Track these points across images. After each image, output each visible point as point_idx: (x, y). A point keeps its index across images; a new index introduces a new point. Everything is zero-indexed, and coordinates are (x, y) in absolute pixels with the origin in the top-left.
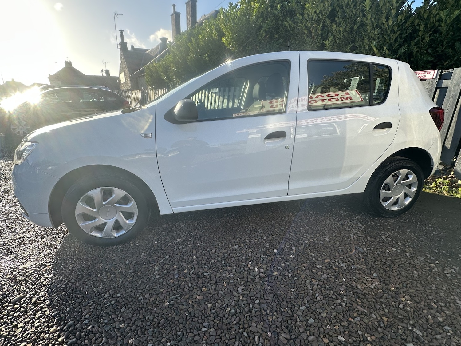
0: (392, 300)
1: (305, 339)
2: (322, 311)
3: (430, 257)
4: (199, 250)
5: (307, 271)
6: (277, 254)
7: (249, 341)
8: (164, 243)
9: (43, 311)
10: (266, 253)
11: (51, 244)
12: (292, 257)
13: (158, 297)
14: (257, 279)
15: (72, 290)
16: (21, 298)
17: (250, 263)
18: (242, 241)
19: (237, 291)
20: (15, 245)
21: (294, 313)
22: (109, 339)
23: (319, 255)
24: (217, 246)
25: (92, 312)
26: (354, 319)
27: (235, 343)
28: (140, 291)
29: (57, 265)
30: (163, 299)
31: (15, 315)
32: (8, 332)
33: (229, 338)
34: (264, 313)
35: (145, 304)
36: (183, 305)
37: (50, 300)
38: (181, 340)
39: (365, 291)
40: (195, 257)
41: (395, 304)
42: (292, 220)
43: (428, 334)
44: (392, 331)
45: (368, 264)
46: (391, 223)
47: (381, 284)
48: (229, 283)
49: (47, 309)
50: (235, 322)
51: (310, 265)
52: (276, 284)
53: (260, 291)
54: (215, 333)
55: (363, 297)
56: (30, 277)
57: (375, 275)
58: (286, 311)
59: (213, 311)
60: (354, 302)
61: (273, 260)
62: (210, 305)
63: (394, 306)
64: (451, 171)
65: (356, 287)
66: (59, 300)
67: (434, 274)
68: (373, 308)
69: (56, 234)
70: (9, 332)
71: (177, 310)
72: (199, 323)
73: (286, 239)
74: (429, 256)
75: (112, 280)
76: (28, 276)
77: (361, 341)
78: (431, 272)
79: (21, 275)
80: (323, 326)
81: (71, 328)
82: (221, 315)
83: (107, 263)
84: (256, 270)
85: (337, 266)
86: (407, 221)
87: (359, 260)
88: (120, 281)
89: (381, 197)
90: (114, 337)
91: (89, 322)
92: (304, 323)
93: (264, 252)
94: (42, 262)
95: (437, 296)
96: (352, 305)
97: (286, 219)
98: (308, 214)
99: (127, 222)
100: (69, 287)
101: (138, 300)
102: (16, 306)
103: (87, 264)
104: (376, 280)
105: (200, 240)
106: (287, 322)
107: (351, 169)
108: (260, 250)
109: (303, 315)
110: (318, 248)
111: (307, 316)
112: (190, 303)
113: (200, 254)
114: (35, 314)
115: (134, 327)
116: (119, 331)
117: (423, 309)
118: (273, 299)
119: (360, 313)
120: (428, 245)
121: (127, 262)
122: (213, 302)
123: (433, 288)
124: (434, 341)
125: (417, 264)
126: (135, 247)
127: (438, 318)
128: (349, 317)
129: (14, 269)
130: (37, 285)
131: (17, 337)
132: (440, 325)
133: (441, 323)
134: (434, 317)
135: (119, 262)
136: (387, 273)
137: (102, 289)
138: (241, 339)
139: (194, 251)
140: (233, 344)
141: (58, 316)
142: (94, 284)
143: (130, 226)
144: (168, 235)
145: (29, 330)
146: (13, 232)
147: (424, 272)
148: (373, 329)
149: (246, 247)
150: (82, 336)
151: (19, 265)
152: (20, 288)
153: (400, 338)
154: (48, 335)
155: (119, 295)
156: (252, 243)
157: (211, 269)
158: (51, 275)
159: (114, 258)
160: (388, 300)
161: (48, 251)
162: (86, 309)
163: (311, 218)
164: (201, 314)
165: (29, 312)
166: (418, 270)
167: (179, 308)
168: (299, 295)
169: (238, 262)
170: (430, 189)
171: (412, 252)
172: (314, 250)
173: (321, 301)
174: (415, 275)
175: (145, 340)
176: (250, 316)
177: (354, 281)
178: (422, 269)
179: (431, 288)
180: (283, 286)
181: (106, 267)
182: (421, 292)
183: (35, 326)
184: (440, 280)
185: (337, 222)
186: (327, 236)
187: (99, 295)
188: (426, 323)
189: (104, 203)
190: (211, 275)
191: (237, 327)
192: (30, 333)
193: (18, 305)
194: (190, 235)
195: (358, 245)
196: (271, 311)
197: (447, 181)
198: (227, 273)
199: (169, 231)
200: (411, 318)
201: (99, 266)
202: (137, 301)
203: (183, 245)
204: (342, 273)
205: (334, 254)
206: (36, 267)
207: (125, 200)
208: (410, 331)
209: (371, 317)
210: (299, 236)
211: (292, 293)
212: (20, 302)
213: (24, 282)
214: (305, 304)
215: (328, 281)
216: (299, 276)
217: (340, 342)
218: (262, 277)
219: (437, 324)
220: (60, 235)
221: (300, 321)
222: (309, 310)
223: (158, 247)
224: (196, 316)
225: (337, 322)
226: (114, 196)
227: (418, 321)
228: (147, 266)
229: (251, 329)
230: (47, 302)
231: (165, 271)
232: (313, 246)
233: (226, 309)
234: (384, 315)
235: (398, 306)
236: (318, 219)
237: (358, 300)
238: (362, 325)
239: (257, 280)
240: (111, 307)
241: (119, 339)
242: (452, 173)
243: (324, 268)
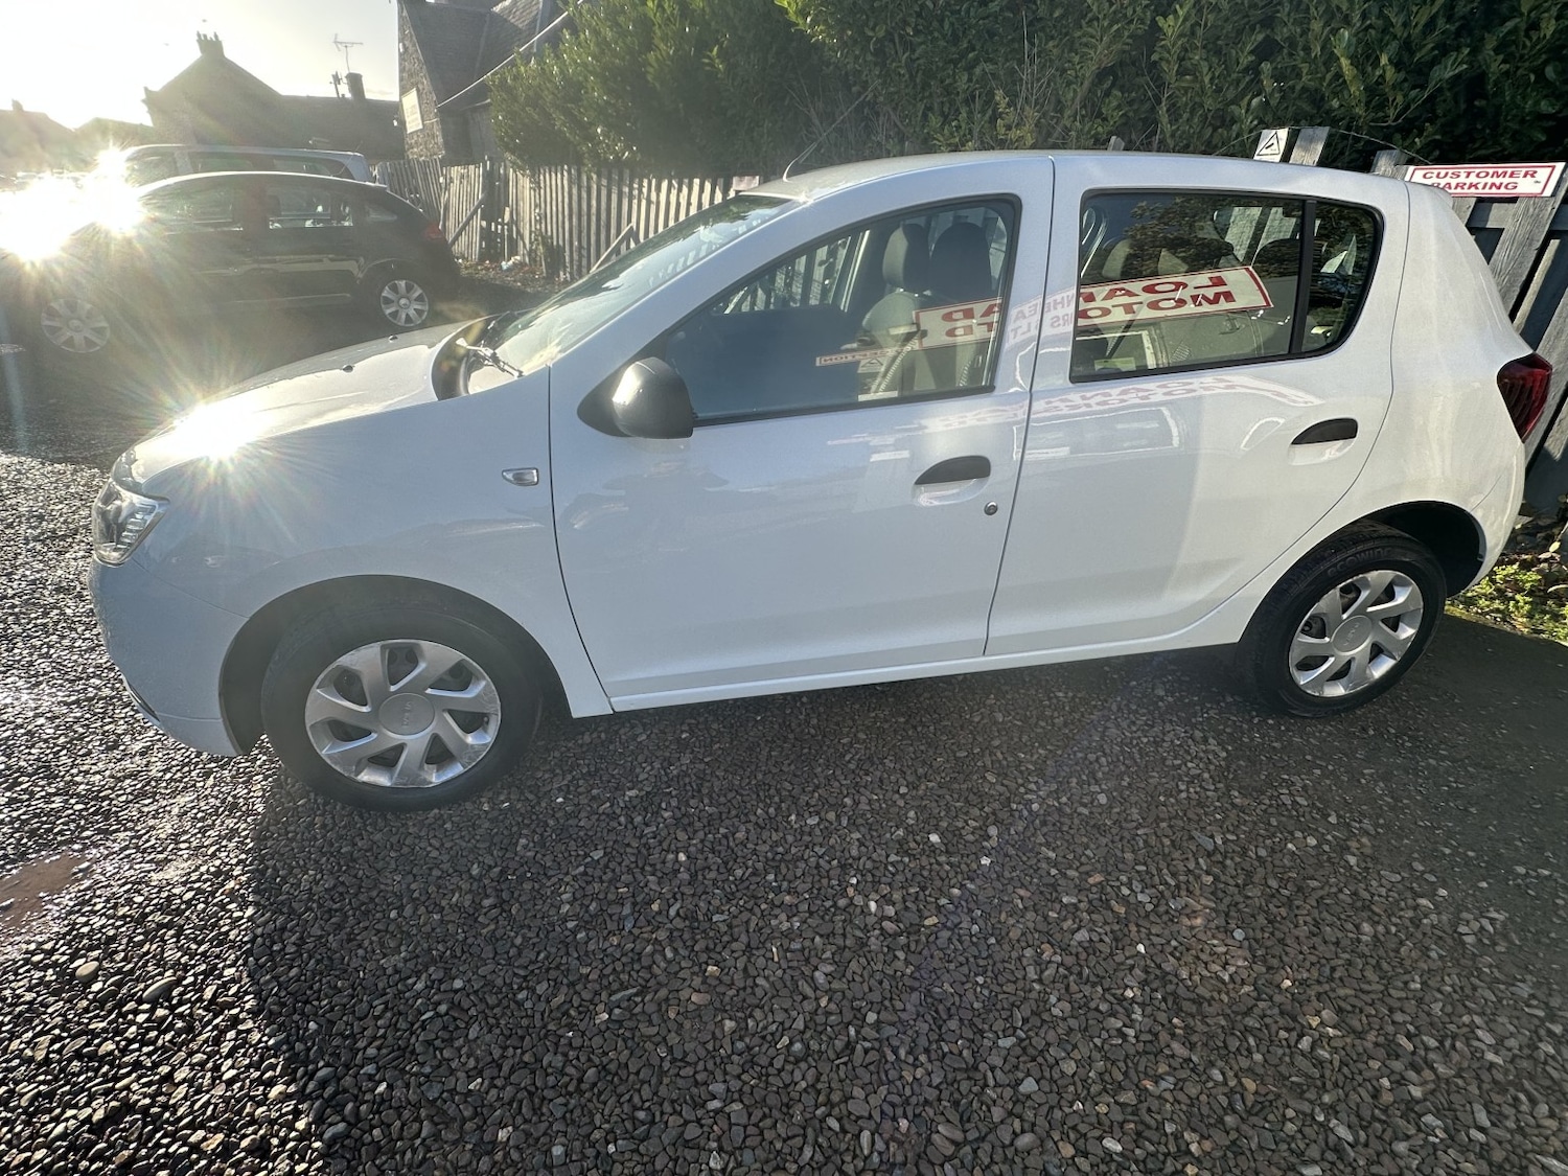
0: (1282, 1022)
1: (1007, 1142)
2: (1063, 1054)
3: (1423, 873)
4: (695, 832)
5: (1030, 915)
6: (938, 852)
7: (843, 1147)
8: (586, 801)
9: (239, 1032)
10: (906, 847)
11: (234, 797)
12: (985, 861)
13: (576, 992)
14: (873, 939)
15: (318, 962)
16: (170, 987)
17: (854, 881)
18: (832, 800)
19: (812, 978)
20: (124, 798)
21: (979, 1059)
22: (440, 1127)
23: (1071, 856)
24: (753, 818)
25: (384, 1036)
26: (1156, 1083)
27: (801, 1149)
28: (522, 972)
29: (263, 873)
30: (591, 1001)
31: (160, 1042)
32: (150, 1096)
33: (784, 1135)
34: (891, 1057)
35: (538, 1016)
36: (651, 1023)
37: (257, 995)
38: (646, 1137)
39: (1201, 990)
40: (682, 857)
41: (1287, 1035)
42: (996, 723)
43: (1372, 1138)
44: (1267, 1125)
45: (1221, 895)
46: (1315, 737)
47: (1255, 966)
48: (788, 950)
49: (250, 1024)
50: (803, 1084)
51: (1041, 893)
52: (932, 957)
53: (881, 983)
54: (746, 1116)
55: (1194, 1009)
56: (187, 913)
57: (1239, 934)
58: (956, 1051)
59: (740, 1045)
60: (1163, 1025)
61: (925, 873)
62: (729, 1025)
63: (1284, 1043)
64: (1550, 539)
65: (1176, 976)
66: (283, 994)
67: (1424, 934)
68: (1218, 1048)
69: (247, 761)
70: (153, 1097)
71: (633, 1038)
72: (697, 1084)
73: (971, 796)
74: (1421, 868)
75: (433, 929)
76: (179, 912)
77: (1169, 1154)
78: (1418, 927)
79: (160, 908)
80: (1063, 1103)
81: (329, 1091)
82: (764, 1061)
83: (414, 871)
84: (873, 906)
85: (1124, 900)
86: (1371, 732)
87: (1198, 878)
88: (457, 933)
89: (1295, 656)
90: (454, 1119)
91: (378, 1069)
92: (1008, 1093)
93: (901, 842)
94: (218, 863)
95: (1421, 1014)
96: (1156, 1035)
97: (976, 720)
98: (1050, 699)
99: (470, 739)
100: (308, 952)
101: (516, 1002)
102: (160, 1012)
103: (353, 872)
104: (1240, 952)
105: (699, 791)
106: (956, 1086)
108: (888, 835)
109: (1007, 1067)
110: (1072, 832)
111: (1016, 1067)
112: (672, 1015)
113: (700, 846)
114: (217, 1041)
115: (509, 1091)
116: (466, 1102)
117: (1370, 1057)
118: (921, 1009)
119: (1175, 1064)
120: (1427, 826)
121: (475, 871)
122: (739, 1014)
123: (1413, 986)
124: (1386, 1159)
125: (1376, 898)
126: (496, 813)
127: (1412, 1088)
128: (1142, 1076)
129: (134, 883)
130: (211, 942)
131: (179, 1114)
132: (1412, 1110)
133: (1418, 1102)
134: (1400, 1082)
135: (451, 871)
136: (1278, 929)
137: (406, 961)
138: (820, 1140)
139: (682, 836)
140: (797, 1152)
141: (285, 1047)
142: (382, 945)
143: (477, 753)
144: (597, 771)
145: (207, 1092)
146: (110, 749)
147: (1395, 925)
148: (1209, 1116)
149: (845, 822)
150: (362, 1115)
151: (149, 872)
152: (163, 952)
153: (1285, 1146)
154: (265, 1108)
155: (458, 984)
156: (864, 806)
157: (734, 902)
158: (250, 911)
159: (435, 854)
160: (1268, 1020)
161: (230, 823)
162: (365, 1029)
163: (1056, 714)
164: (704, 1053)
165: (200, 1034)
166: (1376, 918)
167: (637, 1034)
168: (1000, 997)
169: (817, 878)
170: (1470, 602)
171: (1368, 851)
172: (1056, 839)
173: (1064, 1019)
174: (1364, 938)
175: (545, 1134)
176: (850, 1065)
177: (1172, 954)
178: (1389, 917)
179: (1406, 983)
180: (952, 966)
181: (413, 886)
182: (1374, 996)
183: (225, 1077)
184: (1441, 957)
185: (1139, 734)
186: (1104, 787)
187: (401, 980)
188: (1371, 1101)
189: (393, 688)
190: (735, 922)
191: (808, 1100)
192: (213, 1101)
193: (166, 1008)
194: (666, 774)
195: (1198, 822)
196: (909, 1053)
197: (1532, 576)
198: (783, 917)
199: (601, 757)
200: (1329, 1085)
201: (389, 881)
202: (512, 1005)
203: (646, 809)
204: (1138, 925)
205: (1119, 854)
206: (198, 880)
207: (459, 677)
208: (1321, 1124)
209: (1210, 1078)
210: (1013, 785)
211: (979, 989)
212: (169, 999)
213: (172, 932)
214: (1015, 1029)
215: (1091, 951)
216: (1003, 933)
217: (1109, 1153)
218: (891, 932)
219: (1403, 1107)
220: (258, 763)
221: (997, 1085)
222: (1024, 1049)
223: (568, 816)
224: (687, 1059)
225: (1105, 1090)
226: (422, 666)
227: (1347, 1096)
228: (537, 886)
229: (851, 1106)
230: (250, 1002)
231: (594, 904)
232: (1054, 825)
233: (777, 1039)
234: (1250, 1072)
235: (1297, 1043)
236: (1079, 720)
237: (1175, 1020)
238: (1179, 1103)
239: (874, 943)
240: (438, 1023)
241: (469, 1126)
242: (1555, 546)
243: (1082, 905)
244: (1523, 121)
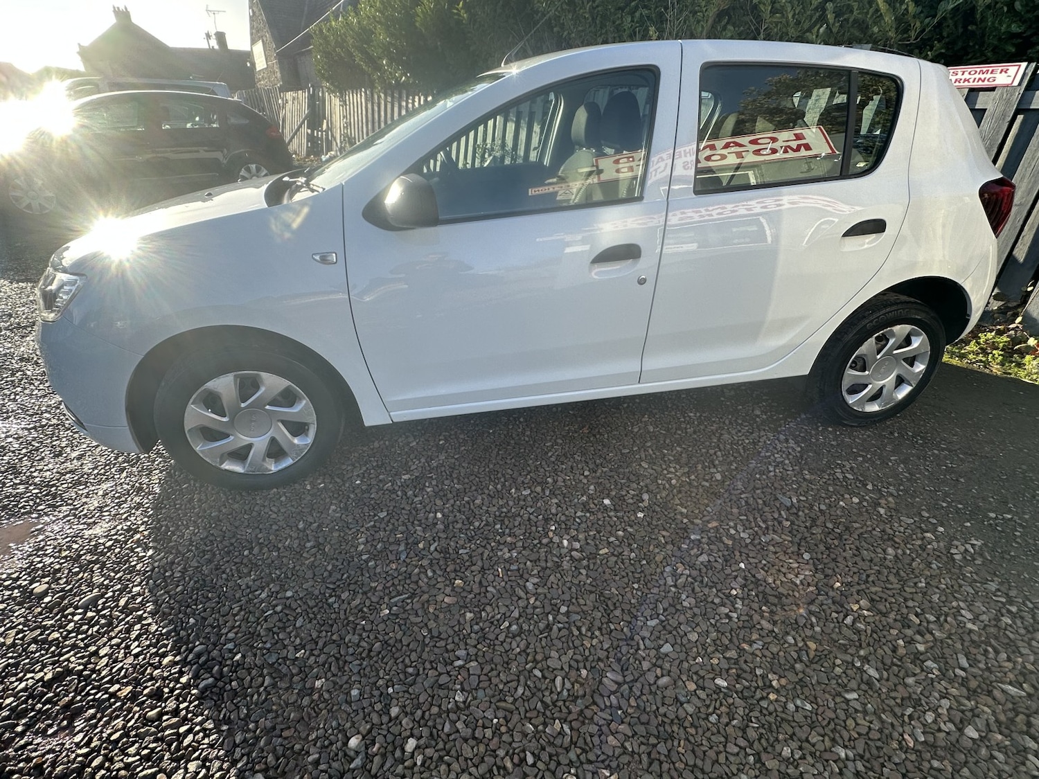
0: (833, 608)
1: (652, 682)
2: (690, 629)
3: (929, 518)
4: (448, 500)
5: (669, 547)
6: (609, 510)
7: (544, 687)
8: (375, 483)
9: (143, 625)
10: (587, 507)
11: (140, 483)
12: (640, 515)
13: (368, 598)
14: (565, 562)
15: (196, 582)
16: (96, 599)
17: (553, 528)
18: (539, 480)
19: (525, 586)
20: (66, 486)
21: (634, 633)
22: (277, 680)
23: (697, 511)
24: (486, 492)
25: (240, 626)
26: (751, 645)
27: (516, 689)
28: (331, 586)
29: (159, 529)
30: (378, 603)
31: (90, 632)
32: (82, 664)
33: (505, 681)
34: (576, 633)
35: (342, 612)
36: (417, 615)
37: (155, 602)
38: (414, 683)
39: (781, 590)
40: (439, 515)
41: (836, 615)
42: (649, 432)
43: (891, 675)
44: (823, 669)
45: (795, 533)
46: (859, 438)
47: (816, 575)
48: (508, 570)
49: (150, 620)
50: (518, 650)
51: (677, 533)
52: (604, 573)
53: (570, 589)
54: (479, 669)
55: (776, 601)
56: (108, 554)
57: (807, 556)
58: (619, 628)
59: (476, 628)
60: (755, 611)
61: (600, 523)
62: (469, 615)
63: (835, 620)
64: (1016, 315)
65: (765, 581)
66: (172, 602)
67: (928, 554)
68: (791, 624)
69: (148, 462)
70: (85, 665)
71: (405, 625)
72: (447, 651)
73: (632, 477)
74: (927, 515)
75: (273, 562)
76: (103, 554)
77: (758, 687)
78: (924, 550)
79: (89, 552)
80: (689, 658)
81: (203, 659)
82: (492, 636)
83: (261, 526)
84: (565, 543)
85: (731, 537)
86: (896, 435)
87: (780, 523)
88: (289, 564)
89: (846, 384)
90: (286, 675)
91: (235, 646)
92: (653, 653)
93: (584, 505)
94: (129, 523)
95: (925, 601)
96: (751, 617)
97: (636, 430)
98: (684, 417)
99: (296, 441)
100: (189, 576)
101: (328, 605)
102: (90, 614)
103: (219, 528)
104: (807, 567)
105: (451, 476)
106: (619, 649)
107: (784, 325)
108: (576, 500)
109: (653, 638)
110: (698, 497)
111: (659, 638)
112: (431, 610)
113: (451, 509)
114: (128, 631)
115: (322, 658)
116: (294, 664)
117: (891, 628)
118: (596, 604)
119: (764, 633)
120: (931, 490)
121: (301, 525)
122: (476, 609)
123: (920, 585)
124: (900, 688)
125: (897, 533)
126: (316, 491)
127: (918, 645)
128: (741, 641)
129: (72, 537)
130: (124, 571)
131: (102, 675)
132: (918, 659)
133: (922, 654)
134: (910, 642)
135: (285, 526)
136: (833, 553)
137: (254, 581)
138: (528, 683)
139: (439, 502)
140: (513, 690)
141: (173, 634)
142: (239, 571)
143: (301, 450)
144: (383, 464)
145: (121, 661)
146: (58, 456)
147: (910, 549)
148: (785, 665)
149: (547, 493)
150: (225, 674)
151: (83, 530)
152: (92, 577)
153: (835, 682)
154: (160, 670)
155: (289, 594)
156: (560, 483)
157: (473, 542)
158: (150, 552)
159: (274, 516)
160: (824, 607)
161: (137, 499)
162: (227, 622)
163: (688, 426)
164: (452, 633)
165: (117, 626)
166: (897, 545)
167: (408, 621)
168: (649, 596)
169: (529, 526)
170: (962, 356)
171: (892, 506)
172: (687, 501)
173: (691, 609)
174: (889, 557)
175: (346, 683)
176: (549, 638)
177: (762, 569)
178: (905, 545)
179: (915, 584)
180: (617, 578)
181: (259, 536)
182: (894, 591)
183: (133, 653)
184: (939, 568)
185: (743, 437)
186: (719, 469)
187: (251, 592)
188: (891, 653)
189: (243, 405)
190: (473, 554)
191: (522, 659)
192: (125, 666)
193: (94, 611)
194: (429, 466)
195: (781, 490)
196: (589, 629)
197: (1005, 338)
198: (506, 550)
199: (385, 456)
200: (864, 645)
201: (244, 533)
202: (325, 606)
203: (415, 487)
204: (740, 552)
205: (729, 509)
206: (116, 534)
207: (288, 398)
208: (858, 668)
209: (786, 642)
210: (659, 469)
211: (635, 592)
212: (96, 606)
213: (98, 566)
214: (658, 615)
215: (709, 567)
216: (651, 558)
217: (719, 688)
218: (577, 558)
219: (912, 657)
220: (156, 463)
221: (646, 648)
222: (664, 627)
223: (363, 492)
224: (442, 636)
225: (717, 650)
226: (263, 389)
227: (875, 651)
228: (342, 534)
229: (550, 662)
230: (150, 607)
231: (380, 545)
232: (686, 493)
233: (501, 623)
234: (813, 638)
235: (843, 620)
236: (704, 430)
237: (764, 608)
238: (765, 657)
239: (566, 565)
240: (276, 617)
241: (296, 679)
242: (1019, 319)
243: (704, 540)
244: (1000, 39)
